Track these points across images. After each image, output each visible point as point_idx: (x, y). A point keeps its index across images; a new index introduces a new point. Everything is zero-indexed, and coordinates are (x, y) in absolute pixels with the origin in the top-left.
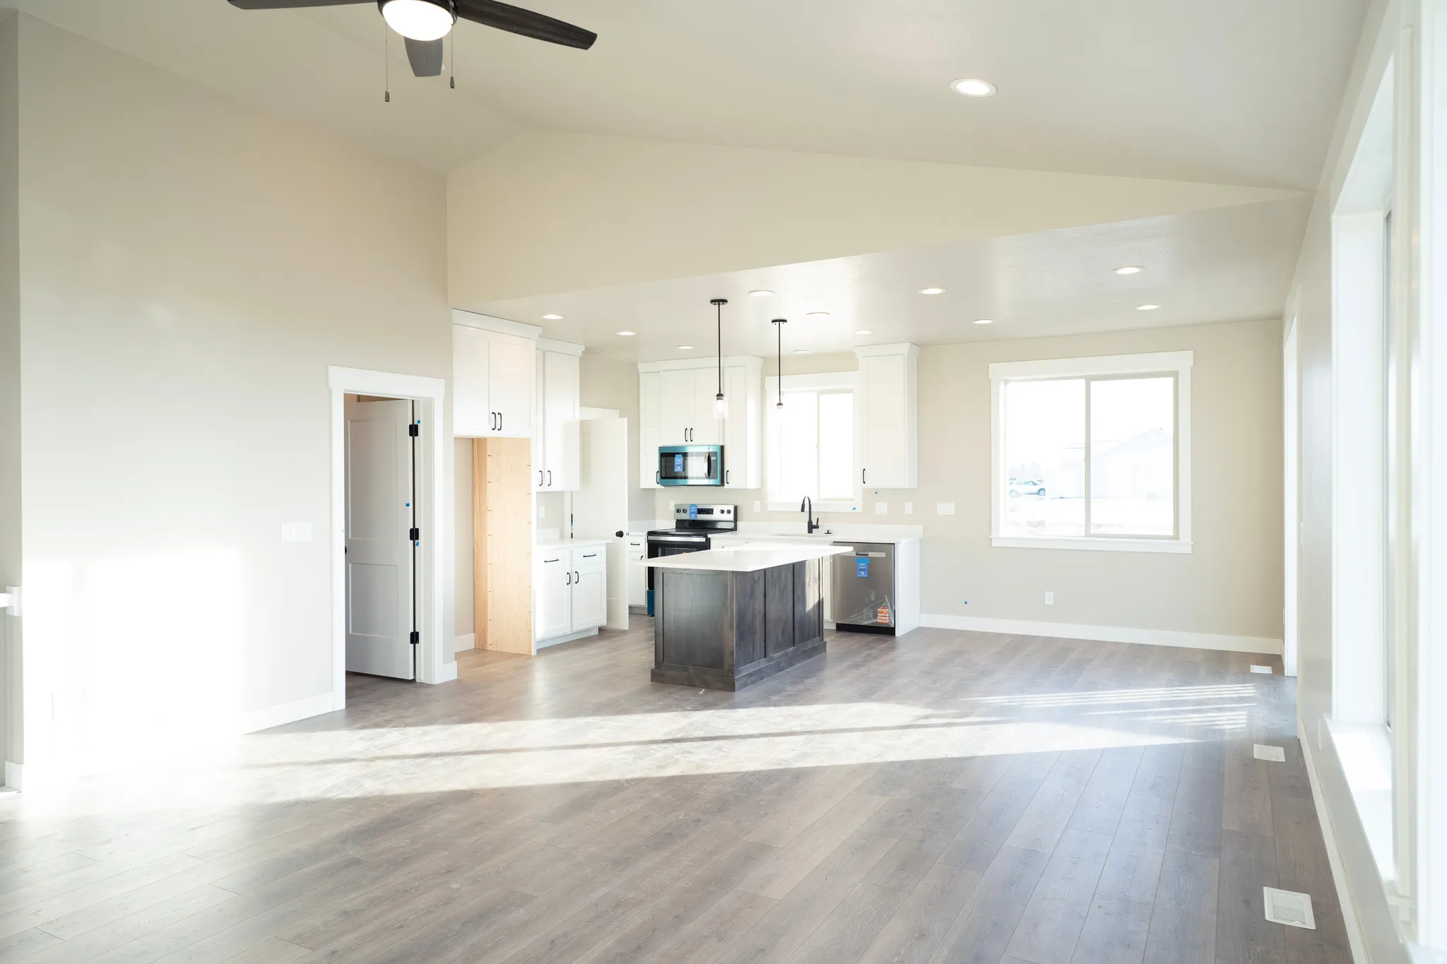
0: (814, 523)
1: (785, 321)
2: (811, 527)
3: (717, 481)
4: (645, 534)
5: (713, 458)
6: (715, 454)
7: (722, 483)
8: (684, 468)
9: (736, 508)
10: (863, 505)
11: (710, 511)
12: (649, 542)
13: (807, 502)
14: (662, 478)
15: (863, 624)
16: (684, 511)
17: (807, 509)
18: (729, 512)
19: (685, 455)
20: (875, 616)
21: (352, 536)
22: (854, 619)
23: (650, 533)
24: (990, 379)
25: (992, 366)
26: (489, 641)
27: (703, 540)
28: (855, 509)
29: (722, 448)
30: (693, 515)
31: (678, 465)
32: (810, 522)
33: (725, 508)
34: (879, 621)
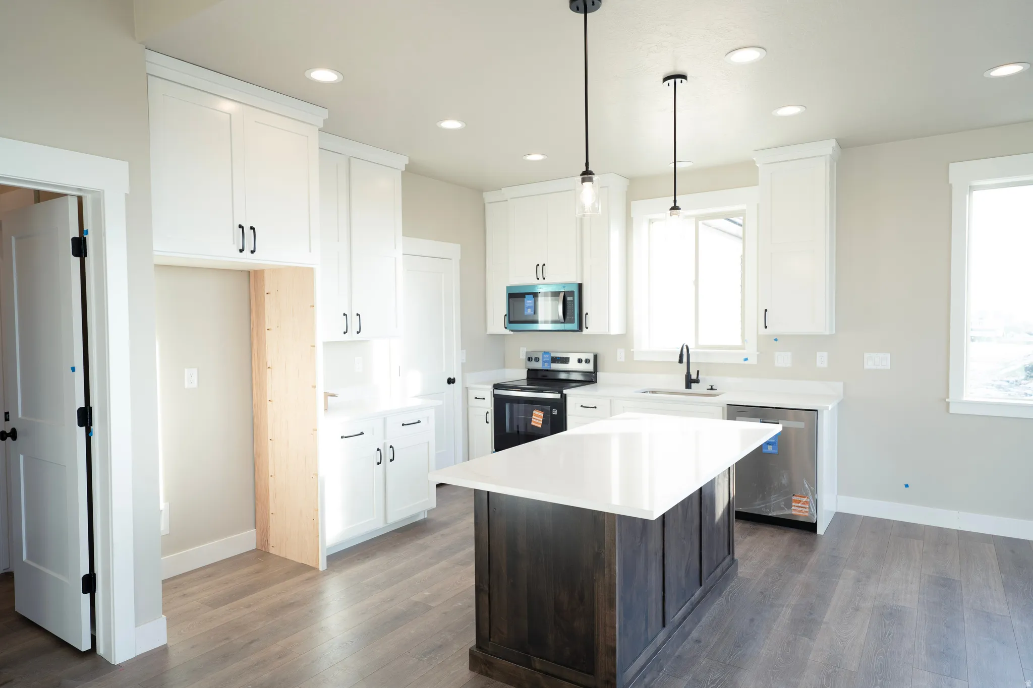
0: (694, 377)
1: (684, 77)
2: (690, 382)
3: (575, 326)
4: (490, 387)
5: (569, 299)
6: (571, 293)
7: (580, 329)
8: (535, 312)
9: (596, 357)
10: (758, 355)
11: (565, 360)
12: (496, 397)
13: (685, 350)
14: (510, 322)
15: (770, 515)
16: (537, 360)
17: (685, 359)
18: (587, 361)
19: (535, 295)
20: (789, 506)
21: (23, 414)
22: (756, 508)
23: (497, 386)
24: (951, 185)
25: (953, 167)
26: (272, 542)
27: (558, 396)
28: (746, 359)
29: (580, 286)
30: (546, 364)
31: (529, 307)
32: (688, 376)
33: (584, 357)
34: (794, 513)
